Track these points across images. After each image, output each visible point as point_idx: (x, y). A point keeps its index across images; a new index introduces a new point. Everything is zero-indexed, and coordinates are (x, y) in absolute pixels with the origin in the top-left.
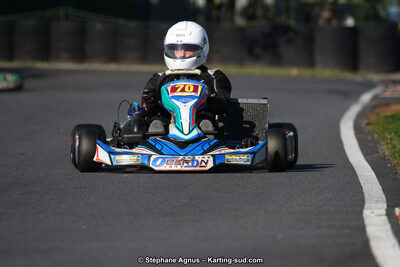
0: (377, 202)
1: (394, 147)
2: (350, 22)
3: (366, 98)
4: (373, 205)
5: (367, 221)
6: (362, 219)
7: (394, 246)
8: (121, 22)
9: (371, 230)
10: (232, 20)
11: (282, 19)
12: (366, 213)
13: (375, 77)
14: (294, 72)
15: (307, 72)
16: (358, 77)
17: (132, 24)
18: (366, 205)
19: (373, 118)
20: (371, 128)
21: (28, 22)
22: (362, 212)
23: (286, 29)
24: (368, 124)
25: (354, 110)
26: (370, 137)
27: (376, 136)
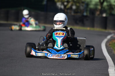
0: (112, 67)
2: (104, 15)
3: (109, 37)
4: (111, 68)
5: (109, 73)
6: (108, 72)
8: (39, 12)
9: (110, 75)
10: (71, 13)
11: (85, 14)
12: (109, 70)
13: (111, 31)
14: (88, 29)
15: (92, 29)
16: (107, 31)
17: (42, 13)
18: (109, 68)
19: (111, 43)
20: (110, 46)
21: (13, 11)
22: (108, 70)
23: (86, 16)
24: (110, 45)
25: (105, 40)
26: (110, 49)
27: (112, 48)
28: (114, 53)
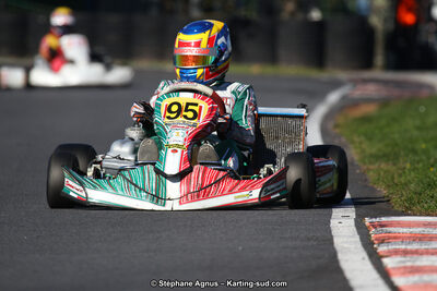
1: (363, 151)
2: (316, 15)
3: (334, 98)
5: (334, 232)
6: (329, 230)
7: (364, 259)
9: (335, 240)
10: (187, 11)
11: (242, 13)
12: (334, 223)
13: (342, 75)
14: (255, 69)
15: (269, 70)
16: (325, 75)
18: (334, 214)
19: (341, 120)
20: (337, 131)
22: (329, 223)
23: (246, 23)
24: (336, 126)
25: (320, 111)
26: (337, 141)
27: (344, 140)
28: (352, 159)
